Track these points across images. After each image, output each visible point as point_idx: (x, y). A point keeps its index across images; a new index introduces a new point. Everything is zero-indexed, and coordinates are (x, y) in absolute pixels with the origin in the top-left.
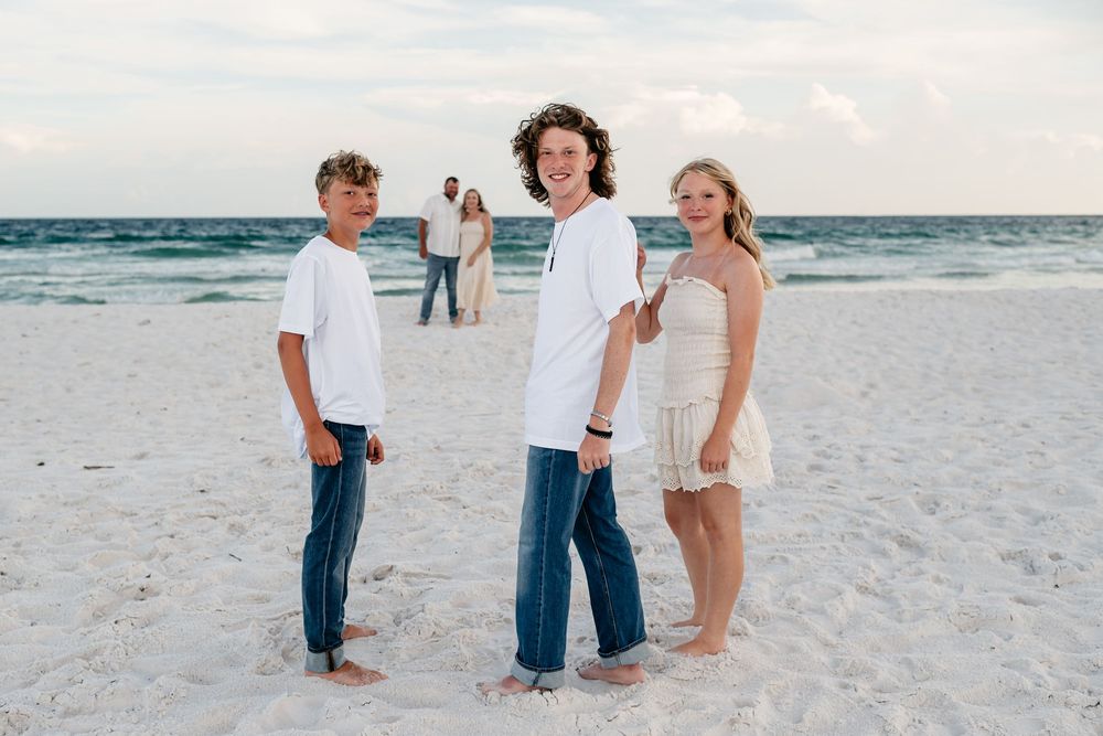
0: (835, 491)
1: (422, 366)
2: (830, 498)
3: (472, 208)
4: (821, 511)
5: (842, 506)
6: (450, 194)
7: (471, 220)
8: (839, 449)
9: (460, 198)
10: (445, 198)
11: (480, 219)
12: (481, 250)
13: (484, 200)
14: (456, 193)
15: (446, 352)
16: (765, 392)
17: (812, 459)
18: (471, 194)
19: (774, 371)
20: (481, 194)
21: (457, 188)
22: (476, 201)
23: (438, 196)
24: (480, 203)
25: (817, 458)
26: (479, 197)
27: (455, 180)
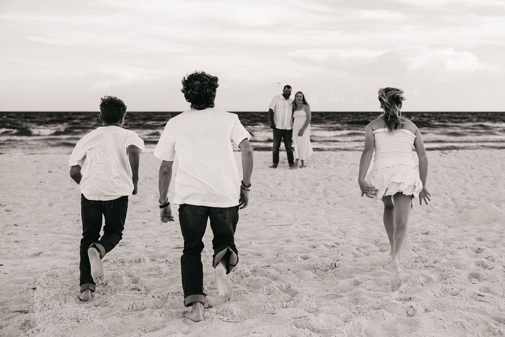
0: (483, 299)
1: (262, 193)
2: (478, 305)
3: (300, 102)
4: (468, 319)
5: (485, 313)
6: (286, 95)
7: (299, 110)
8: (493, 260)
9: (292, 97)
10: (282, 97)
11: (303, 109)
12: (305, 126)
13: (306, 98)
14: (290, 94)
15: (279, 184)
16: (460, 212)
17: (473, 268)
18: (299, 95)
19: (468, 198)
20: (304, 95)
21: (290, 92)
22: (302, 98)
23: (279, 96)
24: (304, 100)
25: (476, 267)
26: (303, 96)
27: (289, 87)
